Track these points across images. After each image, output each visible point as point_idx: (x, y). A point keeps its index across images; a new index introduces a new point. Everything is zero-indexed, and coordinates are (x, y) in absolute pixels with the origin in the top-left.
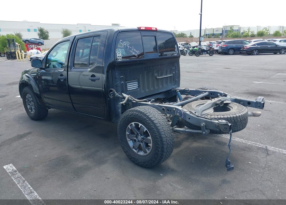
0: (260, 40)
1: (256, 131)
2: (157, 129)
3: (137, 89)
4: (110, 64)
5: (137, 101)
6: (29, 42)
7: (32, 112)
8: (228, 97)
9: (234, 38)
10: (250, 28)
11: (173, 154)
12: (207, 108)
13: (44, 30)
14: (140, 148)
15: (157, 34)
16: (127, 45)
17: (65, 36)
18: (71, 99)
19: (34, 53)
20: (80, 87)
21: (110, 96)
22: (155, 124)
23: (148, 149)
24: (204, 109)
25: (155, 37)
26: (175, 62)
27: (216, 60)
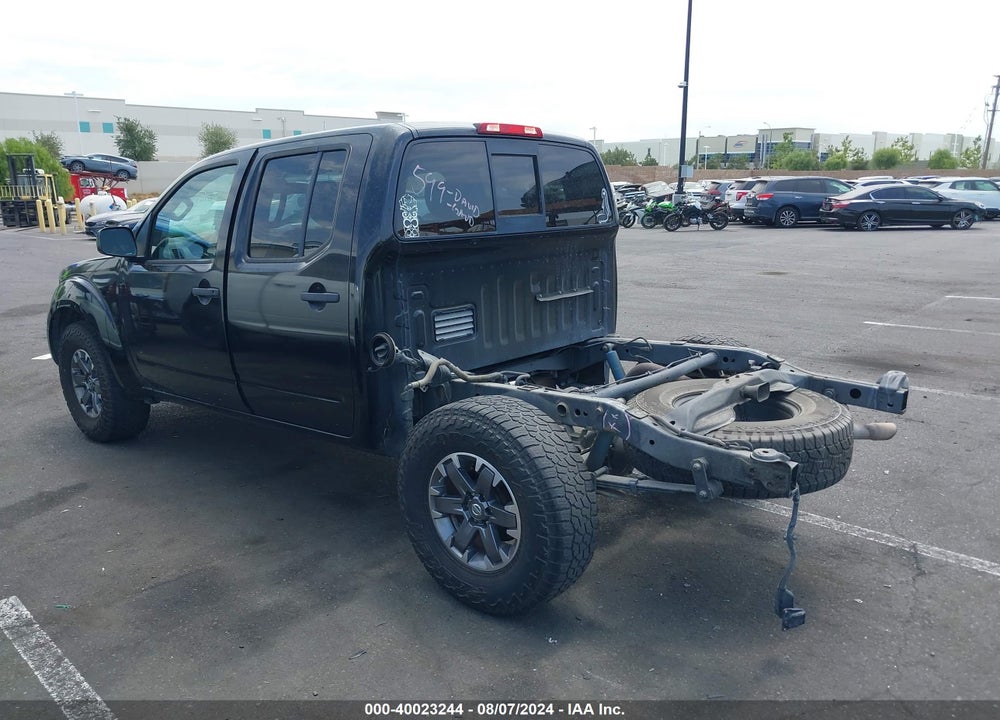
0: (885, 180)
1: (878, 491)
2: (541, 476)
3: (469, 336)
4: (377, 248)
5: (469, 377)
6: (85, 168)
7: (93, 414)
8: (784, 370)
9: (796, 169)
10: (849, 139)
11: (590, 568)
12: (712, 407)
13: (139, 129)
14: (476, 547)
15: (541, 150)
16: (437, 183)
17: (211, 151)
18: (234, 368)
19: (100, 205)
20: (263, 325)
21: (377, 358)
22: (531, 461)
23: (507, 549)
24: (701, 412)
25: (535, 158)
26: (599, 245)
27: (735, 244)
